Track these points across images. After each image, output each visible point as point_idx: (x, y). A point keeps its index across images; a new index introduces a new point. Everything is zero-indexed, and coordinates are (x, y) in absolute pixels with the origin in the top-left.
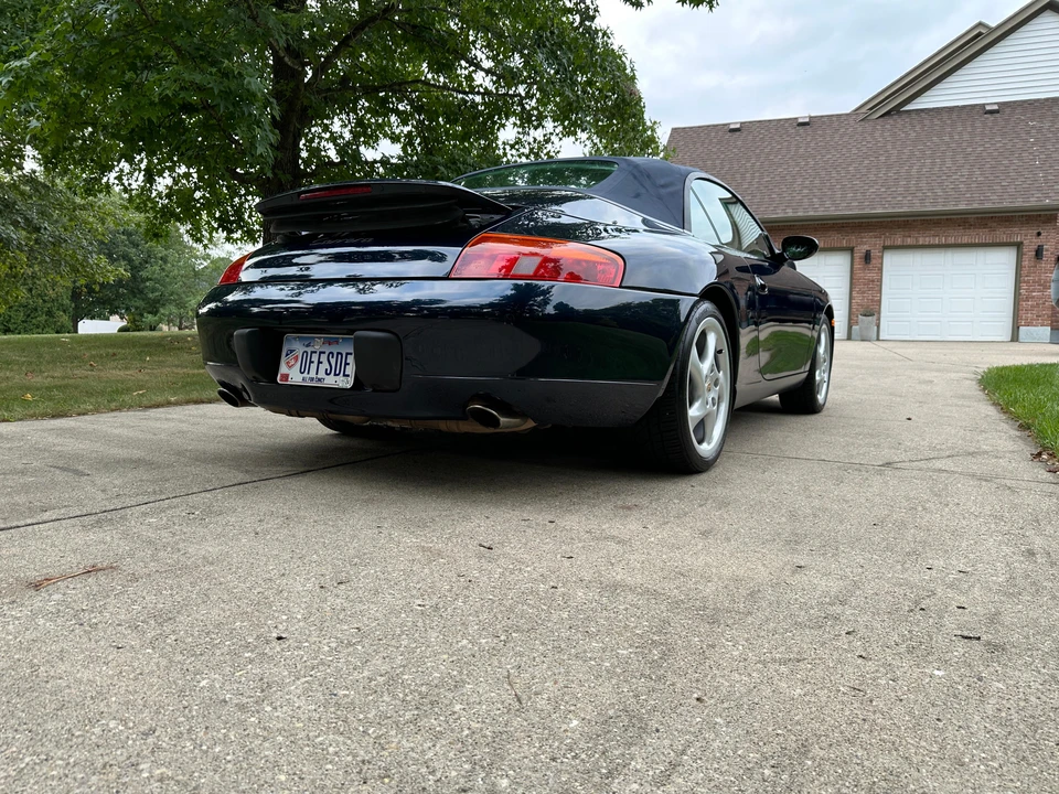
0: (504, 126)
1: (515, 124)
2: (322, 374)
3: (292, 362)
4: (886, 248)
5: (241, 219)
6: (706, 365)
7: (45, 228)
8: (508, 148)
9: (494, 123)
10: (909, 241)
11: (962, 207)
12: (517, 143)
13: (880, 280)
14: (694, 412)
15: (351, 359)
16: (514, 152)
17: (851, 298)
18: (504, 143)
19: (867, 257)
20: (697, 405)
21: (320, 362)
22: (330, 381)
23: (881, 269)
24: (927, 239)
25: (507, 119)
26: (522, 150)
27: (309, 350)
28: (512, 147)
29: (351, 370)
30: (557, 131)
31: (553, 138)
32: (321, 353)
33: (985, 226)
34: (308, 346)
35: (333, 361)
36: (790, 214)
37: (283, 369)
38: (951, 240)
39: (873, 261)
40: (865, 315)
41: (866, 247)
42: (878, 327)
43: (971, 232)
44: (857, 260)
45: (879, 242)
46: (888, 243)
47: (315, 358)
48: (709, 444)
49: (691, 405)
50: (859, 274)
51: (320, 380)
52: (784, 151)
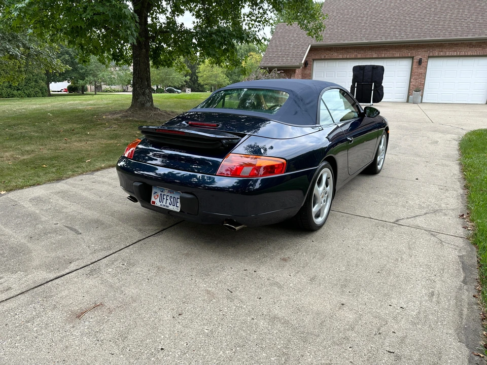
0: (244, 7)
1: (249, 5)
2: (168, 204)
3: (156, 197)
4: (429, 57)
5: (122, 54)
6: (321, 189)
7: (32, 48)
8: (246, 17)
9: (239, 5)
10: (441, 54)
11: (470, 37)
12: (250, 14)
13: (425, 74)
14: (315, 209)
15: (179, 200)
16: (249, 19)
17: (410, 82)
18: (244, 14)
19: (420, 62)
20: (316, 206)
21: (167, 199)
22: (171, 208)
23: (426, 68)
24: (451, 53)
25: (245, 3)
26: (252, 18)
27: (163, 194)
28: (248, 16)
29: (179, 204)
30: (270, 8)
31: (268, 12)
32: (167, 196)
33: (480, 46)
34: (162, 192)
35: (172, 200)
36: (384, 40)
37: (153, 199)
38: (463, 53)
39: (423, 64)
40: (416, 91)
41: (420, 57)
42: (422, 96)
43: (473, 49)
44: (415, 63)
45: (427, 54)
46: (431, 55)
47: (165, 197)
48: (322, 217)
49: (314, 207)
50: (415, 70)
51: (167, 206)
52: (383, 5)
